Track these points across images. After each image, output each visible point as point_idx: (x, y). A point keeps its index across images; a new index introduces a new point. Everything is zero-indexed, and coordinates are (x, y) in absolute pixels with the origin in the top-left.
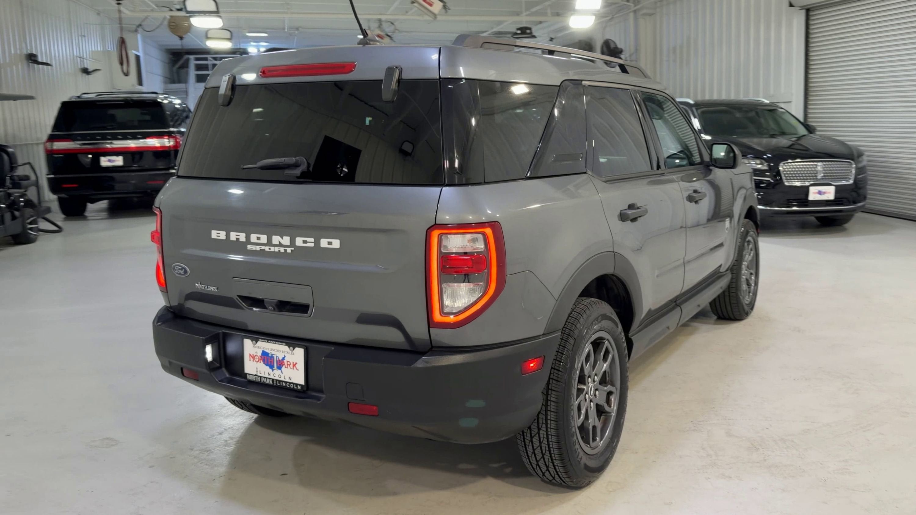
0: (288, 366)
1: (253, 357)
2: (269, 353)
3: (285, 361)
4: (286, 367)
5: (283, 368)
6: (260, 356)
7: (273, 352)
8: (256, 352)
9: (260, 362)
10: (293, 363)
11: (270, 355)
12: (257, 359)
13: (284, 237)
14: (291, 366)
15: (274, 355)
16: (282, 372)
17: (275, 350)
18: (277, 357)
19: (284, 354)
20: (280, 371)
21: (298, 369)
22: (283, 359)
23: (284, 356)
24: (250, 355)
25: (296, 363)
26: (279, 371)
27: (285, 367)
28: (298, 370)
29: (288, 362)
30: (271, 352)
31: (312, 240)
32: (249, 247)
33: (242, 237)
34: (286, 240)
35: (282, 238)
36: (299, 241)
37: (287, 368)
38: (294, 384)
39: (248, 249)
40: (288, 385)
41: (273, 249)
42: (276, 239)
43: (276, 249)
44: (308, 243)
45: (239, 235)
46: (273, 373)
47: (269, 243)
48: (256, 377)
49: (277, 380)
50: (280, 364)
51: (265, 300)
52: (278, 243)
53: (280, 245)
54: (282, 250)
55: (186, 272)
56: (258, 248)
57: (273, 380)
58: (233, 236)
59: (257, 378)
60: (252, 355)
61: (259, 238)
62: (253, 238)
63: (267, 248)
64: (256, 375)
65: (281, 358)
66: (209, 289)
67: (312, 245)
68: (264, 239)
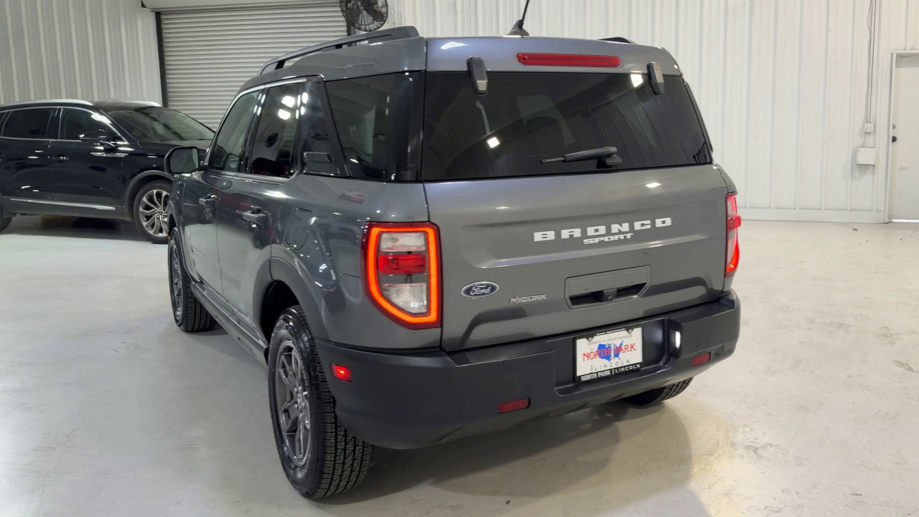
0: (626, 350)
1: (587, 356)
2: (605, 345)
3: (623, 347)
4: (624, 351)
5: (621, 354)
6: (596, 352)
7: (610, 343)
8: (592, 349)
9: (596, 358)
10: (631, 344)
11: (607, 346)
12: (592, 356)
13: (623, 224)
14: (629, 349)
15: (610, 344)
16: (619, 359)
17: (612, 339)
18: (614, 345)
19: (622, 339)
22: (621, 344)
23: (621, 342)
24: (584, 354)
25: (634, 344)
26: (617, 358)
28: (636, 350)
29: (625, 346)
30: (608, 342)
31: (649, 222)
32: (585, 241)
33: (577, 233)
34: (625, 227)
35: (621, 226)
36: (637, 226)
38: (632, 365)
39: (585, 244)
40: (627, 368)
41: (612, 238)
42: (615, 228)
43: (616, 238)
44: (645, 226)
45: (573, 232)
46: (610, 363)
47: (609, 233)
48: (592, 374)
49: (615, 369)
50: (618, 351)
51: (604, 291)
52: (617, 231)
53: (620, 232)
54: (622, 237)
55: (493, 288)
56: (596, 240)
57: (611, 370)
58: (565, 234)
59: (593, 376)
60: (587, 354)
61: (597, 230)
62: (591, 231)
63: (606, 239)
64: (591, 373)
65: (618, 345)
66: (533, 299)
67: (649, 227)
68: (602, 230)
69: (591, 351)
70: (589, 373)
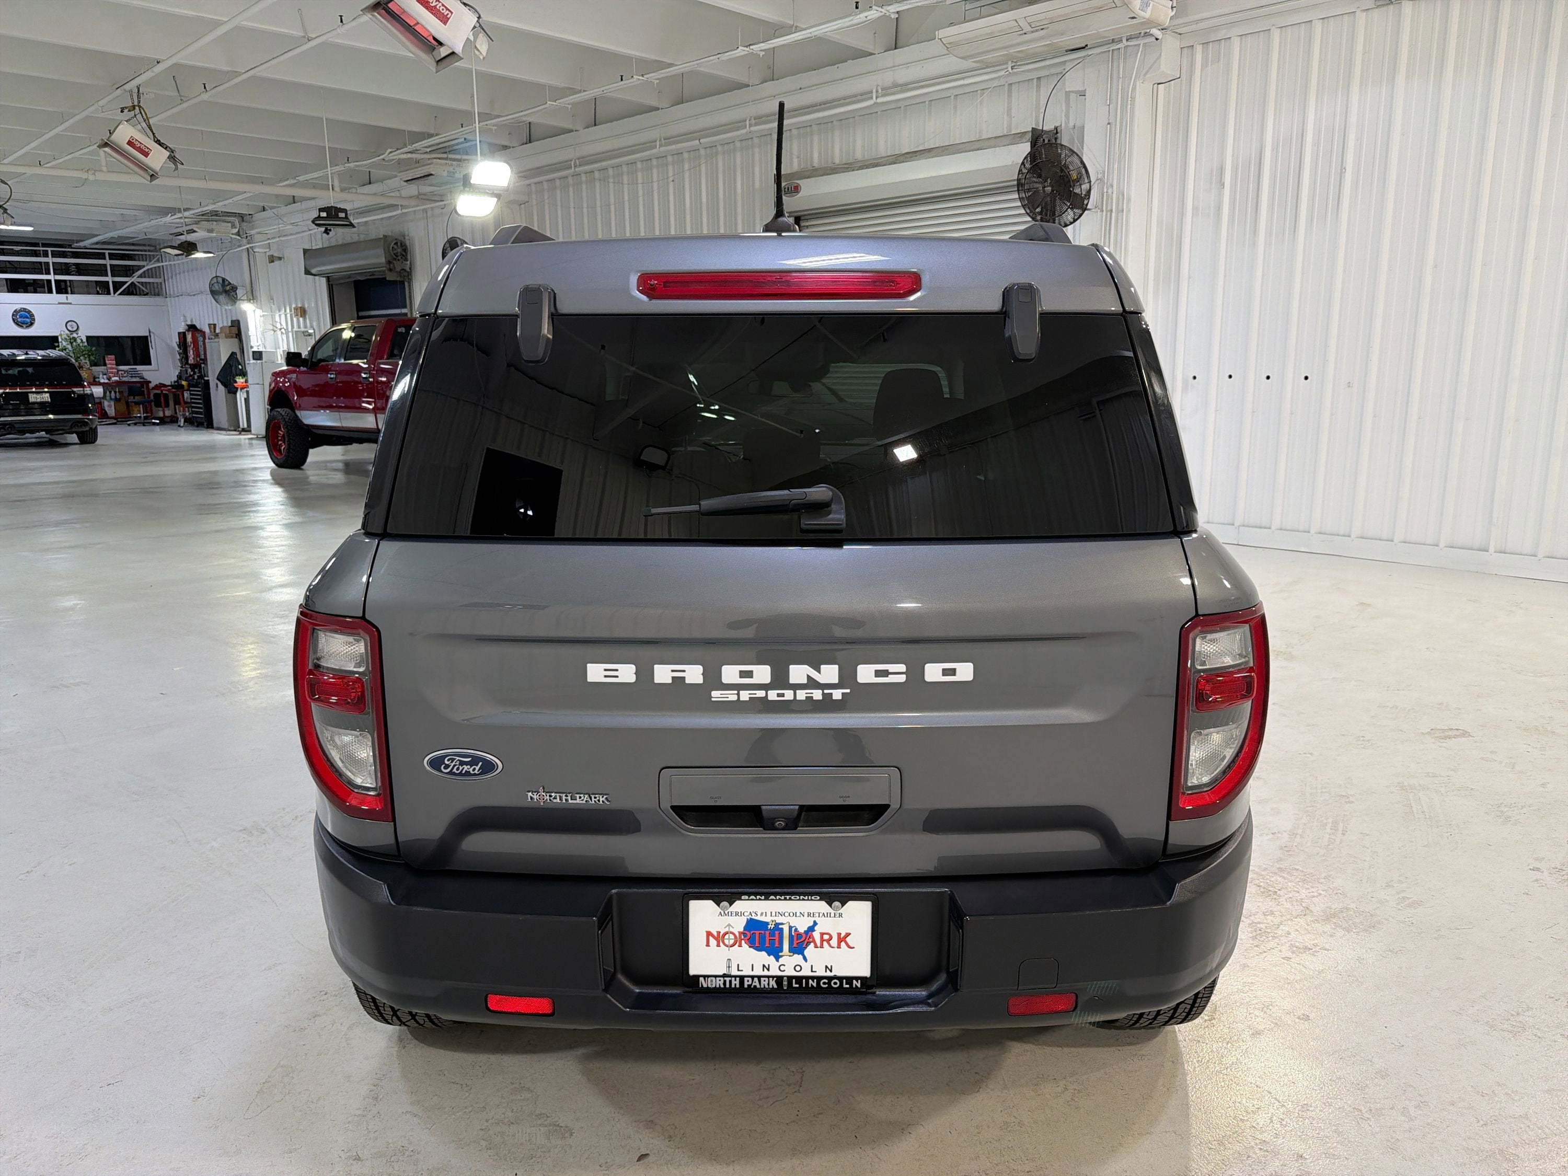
0: (825, 943)
1: (717, 939)
2: (767, 924)
3: (816, 935)
4: (819, 945)
5: (810, 951)
6: (740, 933)
7: (779, 919)
8: (729, 925)
9: (740, 946)
10: (839, 934)
11: (771, 926)
12: (729, 939)
13: (823, 667)
14: (834, 942)
15: (782, 924)
16: (805, 959)
17: (787, 914)
18: (790, 928)
19: (813, 919)
20: (801, 956)
21: (852, 946)
22: (811, 929)
23: (811, 924)
24: (709, 934)
25: (848, 935)
26: (798, 958)
27: (816, 947)
28: (853, 948)
29: (822, 934)
30: (773, 918)
31: (902, 668)
32: (716, 695)
33: (694, 674)
34: (829, 673)
35: (819, 672)
36: (866, 674)
37: (822, 947)
38: (841, 979)
39: (713, 699)
40: (824, 983)
41: (789, 695)
42: (798, 673)
43: (801, 695)
44: (890, 676)
45: (682, 671)
46: (779, 964)
47: (780, 682)
48: (728, 979)
49: (790, 978)
50: (800, 942)
51: (763, 807)
52: (805, 681)
53: (812, 684)
54: (817, 695)
55: (488, 767)
56: (745, 695)
57: (779, 979)
58: (663, 674)
59: (730, 982)
60: (715, 934)
61: (749, 674)
62: (730, 674)
63: (773, 695)
64: (724, 976)
65: (802, 930)
66: (578, 801)
67: (902, 678)
68: (762, 673)
69: (727, 930)
70: (721, 973)
